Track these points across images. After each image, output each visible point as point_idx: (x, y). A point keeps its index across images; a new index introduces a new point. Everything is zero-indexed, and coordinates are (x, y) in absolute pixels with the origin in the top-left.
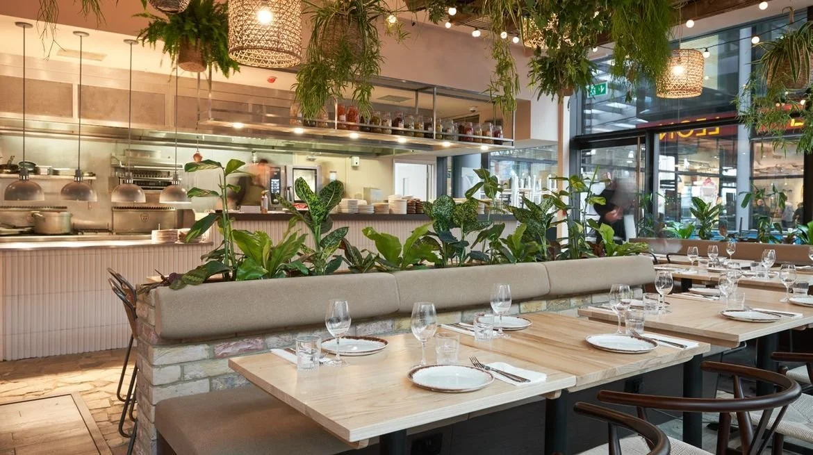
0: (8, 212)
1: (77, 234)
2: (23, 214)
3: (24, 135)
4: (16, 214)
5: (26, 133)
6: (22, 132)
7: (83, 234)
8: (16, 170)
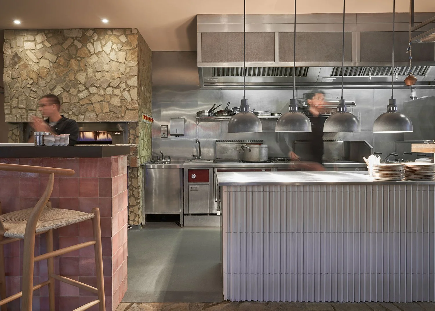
0: (224, 145)
1: (272, 162)
2: (235, 146)
3: (244, 89)
4: (230, 146)
5: (246, 87)
6: (243, 87)
7: (277, 162)
8: (230, 114)
